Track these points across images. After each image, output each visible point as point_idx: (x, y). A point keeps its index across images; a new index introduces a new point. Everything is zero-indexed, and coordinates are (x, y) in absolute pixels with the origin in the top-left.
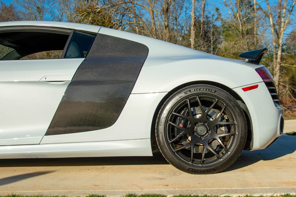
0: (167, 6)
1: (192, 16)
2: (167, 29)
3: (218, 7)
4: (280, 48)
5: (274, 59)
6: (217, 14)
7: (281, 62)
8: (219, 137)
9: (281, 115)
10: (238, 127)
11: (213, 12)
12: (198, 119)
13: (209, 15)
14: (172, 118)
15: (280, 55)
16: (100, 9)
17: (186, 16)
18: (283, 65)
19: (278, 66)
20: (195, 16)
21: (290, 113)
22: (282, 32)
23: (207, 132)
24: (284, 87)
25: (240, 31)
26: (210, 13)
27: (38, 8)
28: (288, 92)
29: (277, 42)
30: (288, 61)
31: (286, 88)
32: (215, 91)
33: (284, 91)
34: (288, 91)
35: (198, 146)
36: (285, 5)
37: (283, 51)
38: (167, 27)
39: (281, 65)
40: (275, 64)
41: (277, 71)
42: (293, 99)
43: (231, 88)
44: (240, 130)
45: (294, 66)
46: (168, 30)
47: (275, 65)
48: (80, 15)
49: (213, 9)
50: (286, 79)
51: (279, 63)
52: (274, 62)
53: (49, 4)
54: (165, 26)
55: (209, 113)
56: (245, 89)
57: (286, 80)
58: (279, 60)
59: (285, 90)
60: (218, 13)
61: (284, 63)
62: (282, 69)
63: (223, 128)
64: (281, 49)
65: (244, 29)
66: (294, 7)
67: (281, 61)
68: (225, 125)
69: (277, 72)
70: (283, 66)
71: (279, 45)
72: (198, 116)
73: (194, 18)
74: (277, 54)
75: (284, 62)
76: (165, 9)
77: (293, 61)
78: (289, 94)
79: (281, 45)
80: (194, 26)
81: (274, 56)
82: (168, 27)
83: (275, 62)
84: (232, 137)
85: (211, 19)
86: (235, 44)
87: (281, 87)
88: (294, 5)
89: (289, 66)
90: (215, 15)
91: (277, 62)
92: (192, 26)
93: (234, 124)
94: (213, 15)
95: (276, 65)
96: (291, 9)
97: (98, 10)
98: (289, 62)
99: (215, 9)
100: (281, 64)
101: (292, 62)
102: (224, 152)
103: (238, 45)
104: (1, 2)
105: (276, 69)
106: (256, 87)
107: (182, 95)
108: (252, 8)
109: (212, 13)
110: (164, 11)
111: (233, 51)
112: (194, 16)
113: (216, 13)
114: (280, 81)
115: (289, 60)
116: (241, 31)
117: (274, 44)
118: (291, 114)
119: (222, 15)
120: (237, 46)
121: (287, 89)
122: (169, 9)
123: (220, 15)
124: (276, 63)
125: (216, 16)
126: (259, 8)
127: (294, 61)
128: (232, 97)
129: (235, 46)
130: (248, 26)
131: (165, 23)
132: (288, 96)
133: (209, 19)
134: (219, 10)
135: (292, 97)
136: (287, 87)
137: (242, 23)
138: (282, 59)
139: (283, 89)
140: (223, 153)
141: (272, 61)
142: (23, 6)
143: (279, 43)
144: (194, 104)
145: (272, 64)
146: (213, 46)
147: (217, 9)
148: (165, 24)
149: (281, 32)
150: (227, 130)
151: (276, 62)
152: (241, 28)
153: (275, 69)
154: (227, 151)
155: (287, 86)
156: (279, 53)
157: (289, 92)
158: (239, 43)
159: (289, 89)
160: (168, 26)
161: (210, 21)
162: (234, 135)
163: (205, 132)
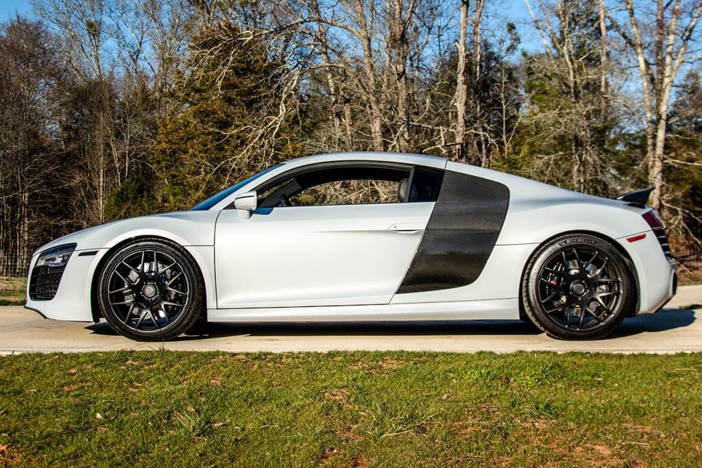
0: (402, 29)
1: (460, 50)
2: (403, 80)
3: (514, 23)
4: (663, 123)
5: (649, 149)
6: (512, 39)
7: (665, 156)
8: (601, 297)
9: (674, 271)
10: (623, 285)
11: (502, 33)
12: (573, 276)
13: (491, 40)
14: (544, 273)
15: (662, 141)
16: (251, 37)
17: (439, 46)
18: (670, 161)
19: (658, 164)
20: (467, 52)
21: (686, 273)
22: (666, 86)
23: (585, 291)
24: (674, 212)
25: (569, 87)
26: (494, 36)
27: (90, 25)
28: (683, 224)
29: (656, 109)
30: (680, 155)
31: (678, 215)
32: (596, 242)
33: (671, 221)
34: (682, 222)
35: (574, 307)
36: (673, 27)
37: (669, 129)
38: (401, 77)
39: (665, 161)
40: (652, 159)
41: (656, 177)
42: (693, 240)
43: (614, 238)
44: (625, 288)
45: (695, 164)
46: (404, 82)
47: (651, 163)
48: (209, 52)
49: (502, 27)
50: (677, 194)
51: (659, 158)
52: (648, 155)
53: (113, 15)
54: (398, 74)
55: (587, 269)
56: (631, 240)
57: (676, 196)
58: (659, 151)
59: (676, 219)
60: (513, 37)
61: (672, 158)
62: (667, 171)
63: (603, 287)
64: (664, 128)
65: (578, 81)
66: (695, 29)
67: (664, 153)
68: (605, 283)
69: (656, 179)
70: (668, 163)
71: (660, 116)
72: (573, 272)
73: (463, 57)
74: (655, 137)
75: (673, 154)
76: (398, 36)
77: (693, 154)
78: (683, 228)
79: (664, 117)
80: (464, 73)
81: (650, 142)
82: (403, 76)
83: (652, 156)
84: (615, 297)
85: (495, 50)
86: (560, 115)
87: (665, 213)
88: (694, 27)
89: (684, 165)
90: (507, 39)
91: (656, 156)
92: (461, 73)
93: (618, 282)
94: (501, 40)
95: (654, 161)
96: (687, 34)
97: (249, 39)
98: (683, 157)
99: (505, 26)
100: (664, 159)
101: (691, 155)
102: (606, 315)
103: (567, 119)
104: (18, 16)
105: (654, 171)
106: (643, 237)
107: (557, 246)
108: (596, 25)
109: (499, 34)
110: (395, 41)
111: (555, 131)
112: (465, 51)
113: (509, 36)
114: (663, 199)
115: (684, 152)
116: (572, 85)
117: (649, 115)
118: (690, 275)
119: (521, 41)
120: (565, 120)
121: (680, 217)
122: (406, 36)
123: (518, 40)
124: (654, 157)
125: (508, 43)
126: (612, 25)
127: (694, 152)
128: (615, 249)
129: (561, 120)
130: (588, 75)
131: (398, 66)
132: (683, 233)
133: (491, 50)
134: (514, 28)
135: (692, 235)
136: (680, 212)
137: (574, 67)
138: (667, 147)
139: (671, 219)
140: (604, 316)
141: (644, 152)
142: (55, 21)
143: (660, 113)
144: (571, 257)
145: (645, 159)
146: (506, 117)
147: (511, 27)
148: (398, 69)
149: (665, 88)
150: (608, 289)
151: (654, 154)
152: (571, 78)
153: (651, 172)
154: (610, 313)
155: (679, 209)
156: (661, 135)
157: (685, 225)
158: (568, 114)
159: (684, 217)
160: (404, 73)
161: (493, 53)
162: (618, 294)
163: (583, 291)
